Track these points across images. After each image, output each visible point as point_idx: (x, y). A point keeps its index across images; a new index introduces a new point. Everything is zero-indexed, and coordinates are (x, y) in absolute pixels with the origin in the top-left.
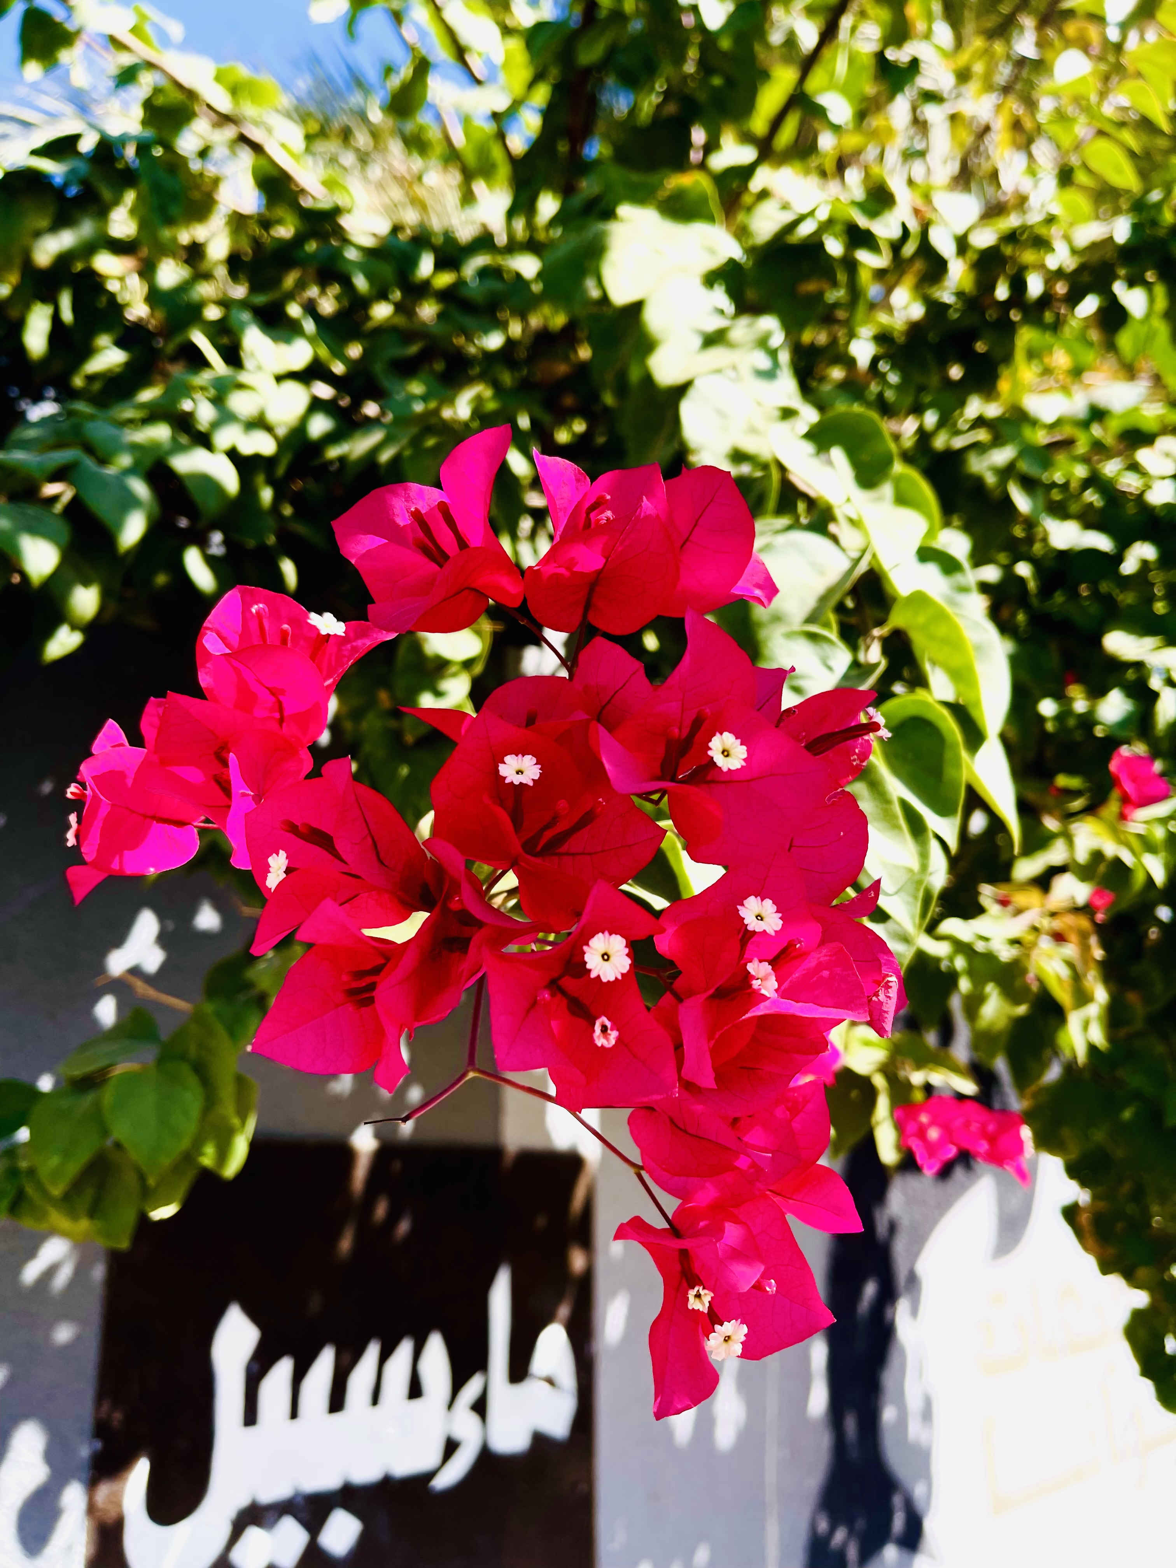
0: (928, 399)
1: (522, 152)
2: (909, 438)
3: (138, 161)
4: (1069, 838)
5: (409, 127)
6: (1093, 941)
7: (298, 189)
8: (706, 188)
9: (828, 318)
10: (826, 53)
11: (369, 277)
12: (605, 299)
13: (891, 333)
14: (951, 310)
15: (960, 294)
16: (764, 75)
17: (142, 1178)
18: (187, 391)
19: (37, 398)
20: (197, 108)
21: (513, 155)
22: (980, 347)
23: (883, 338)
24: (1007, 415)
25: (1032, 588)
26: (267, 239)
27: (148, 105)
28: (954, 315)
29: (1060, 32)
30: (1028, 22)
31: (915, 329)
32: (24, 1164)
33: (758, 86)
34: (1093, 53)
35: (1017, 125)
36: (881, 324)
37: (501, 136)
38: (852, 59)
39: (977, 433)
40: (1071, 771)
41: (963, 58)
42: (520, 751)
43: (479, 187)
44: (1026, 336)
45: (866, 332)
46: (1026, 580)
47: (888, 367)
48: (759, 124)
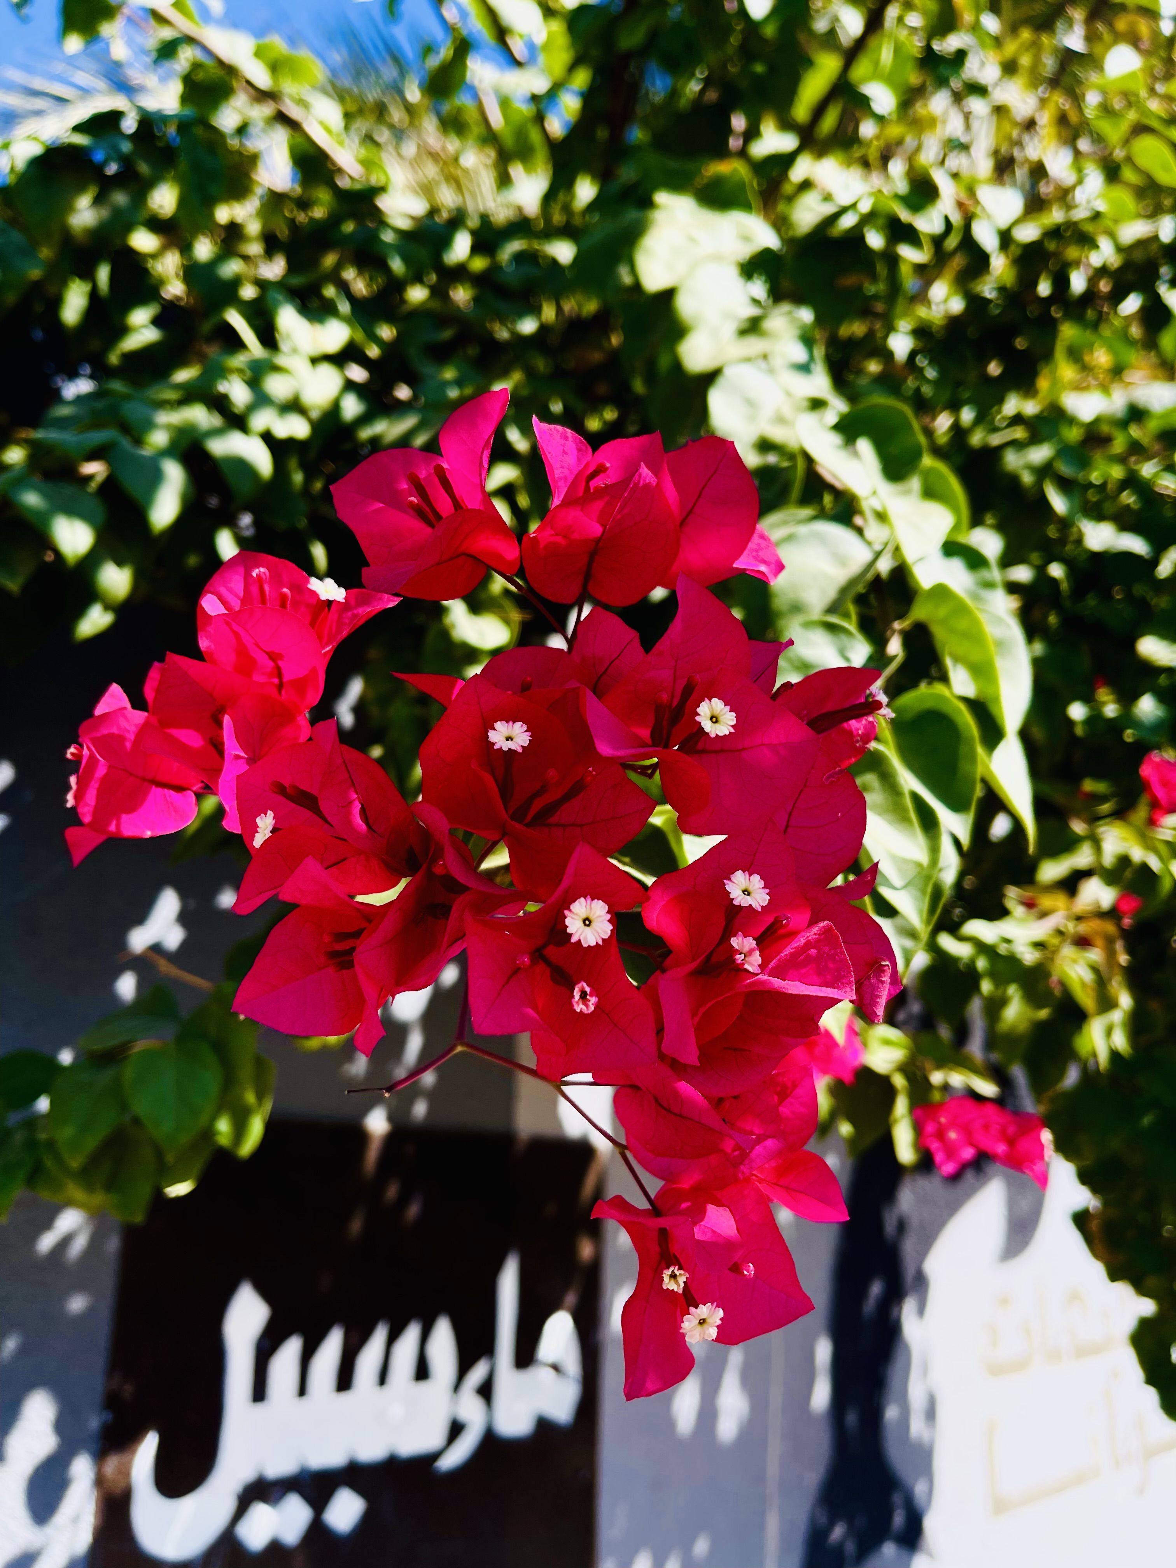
0: (966, 395)
1: (561, 135)
2: (945, 434)
3: (178, 140)
4: (1096, 843)
5: (446, 107)
6: (1119, 946)
7: (335, 168)
8: (744, 176)
9: (865, 311)
10: (873, 42)
11: (406, 259)
12: (637, 286)
13: (930, 327)
14: (992, 305)
15: (1002, 289)
16: (808, 63)
17: (159, 1154)
18: (222, 372)
19: (73, 375)
20: (235, 84)
21: (551, 138)
22: (1020, 343)
23: (921, 332)
24: (1045, 414)
25: (1064, 589)
26: (305, 219)
27: (188, 80)
28: (995, 311)
29: (1110, 25)
30: (1078, 15)
31: (954, 322)
32: (43, 1136)
33: (801, 72)
34: (1143, 47)
35: (1062, 120)
36: (920, 319)
37: (540, 119)
38: (898, 50)
39: (1015, 431)
40: (1098, 776)
41: (1010, 48)
42: (510, 718)
43: (516, 170)
44: (1068, 332)
45: (904, 325)
46: (1059, 582)
47: (926, 362)
48: (801, 111)
